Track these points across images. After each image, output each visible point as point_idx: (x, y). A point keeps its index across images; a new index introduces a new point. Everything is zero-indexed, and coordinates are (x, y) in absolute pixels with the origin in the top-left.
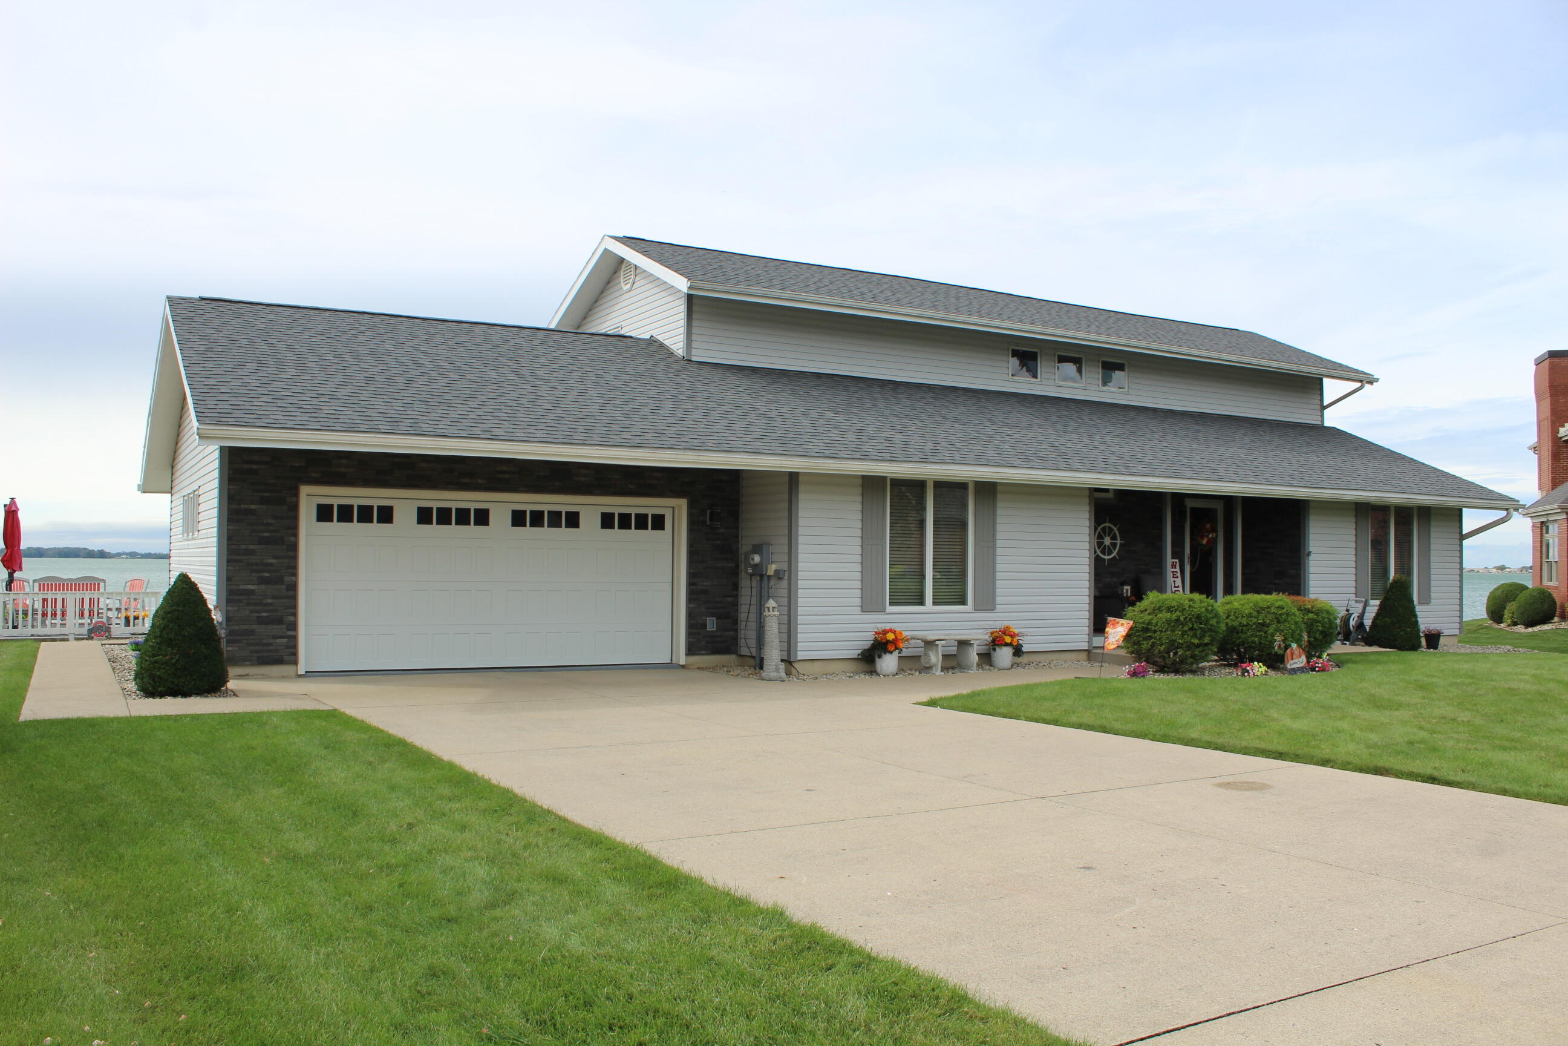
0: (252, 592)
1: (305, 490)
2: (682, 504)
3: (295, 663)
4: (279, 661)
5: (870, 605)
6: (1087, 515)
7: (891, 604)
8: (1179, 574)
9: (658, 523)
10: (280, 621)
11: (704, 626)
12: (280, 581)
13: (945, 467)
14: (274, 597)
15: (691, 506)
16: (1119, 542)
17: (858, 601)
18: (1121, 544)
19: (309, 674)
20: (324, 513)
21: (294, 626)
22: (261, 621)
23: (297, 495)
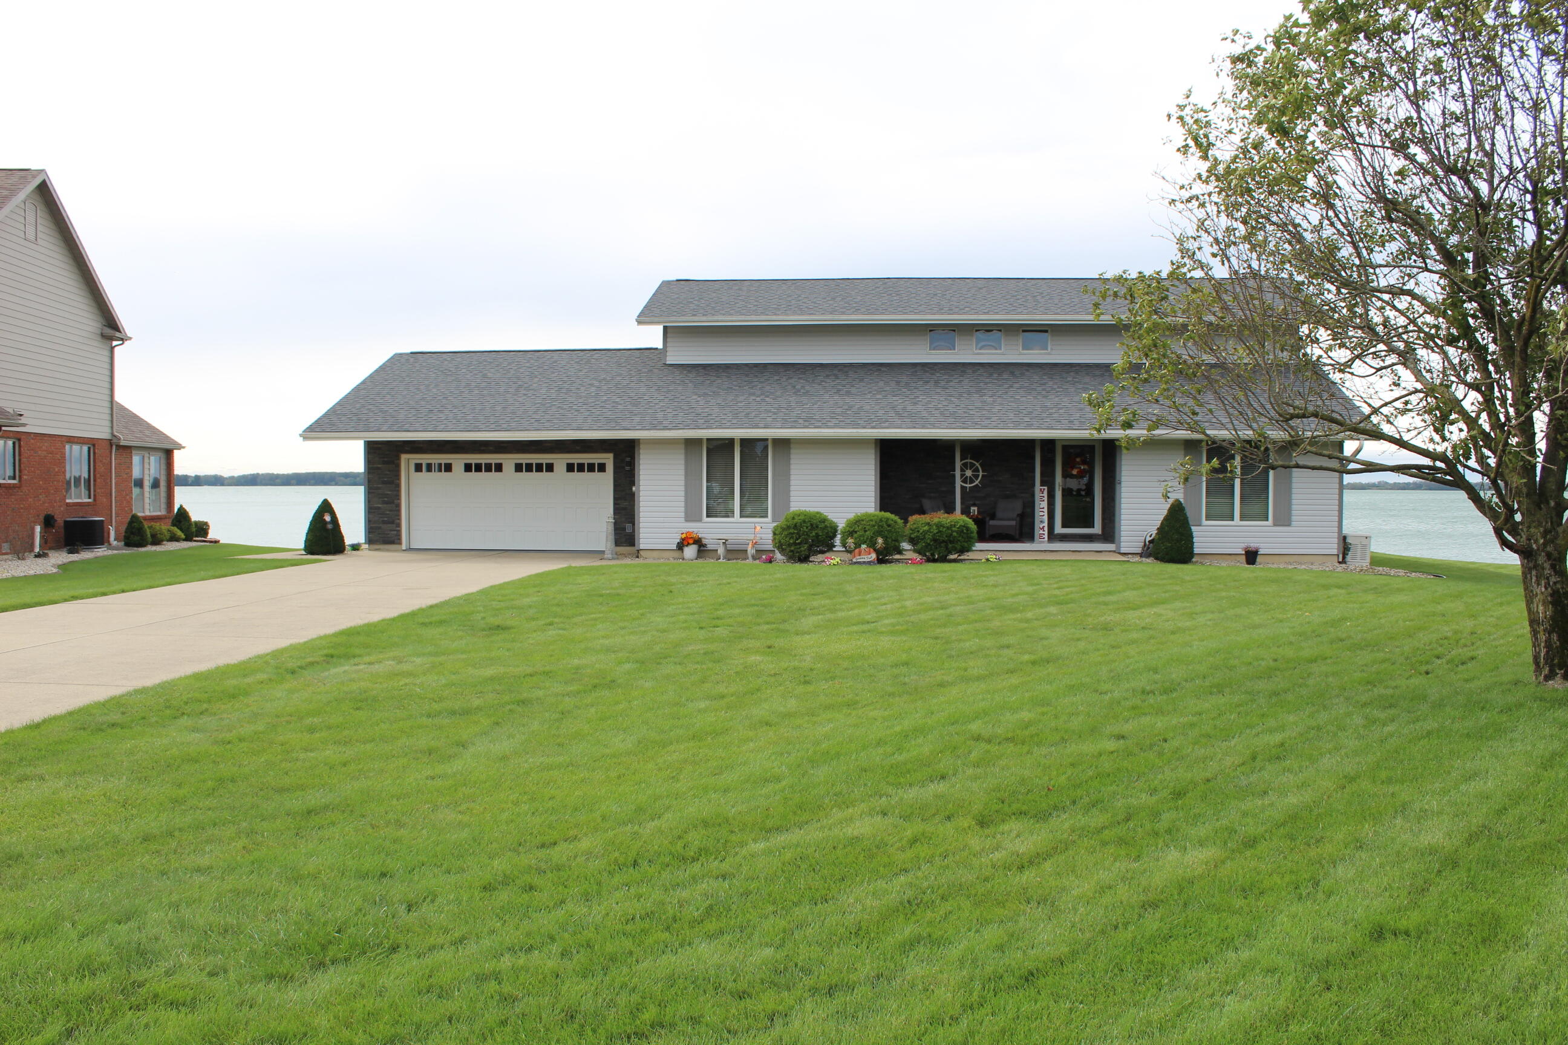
0: (379, 508)
1: (404, 457)
2: (611, 456)
3: (400, 543)
4: (392, 542)
5: (691, 515)
6: (873, 456)
7: (708, 516)
8: (1046, 499)
9: (602, 468)
10: (393, 523)
11: (624, 529)
12: (393, 503)
13: (710, 431)
14: (390, 511)
15: (615, 458)
16: (981, 474)
17: (683, 515)
18: (983, 476)
19: (410, 549)
20: (418, 468)
21: (399, 525)
22: (384, 522)
23: (399, 459)
